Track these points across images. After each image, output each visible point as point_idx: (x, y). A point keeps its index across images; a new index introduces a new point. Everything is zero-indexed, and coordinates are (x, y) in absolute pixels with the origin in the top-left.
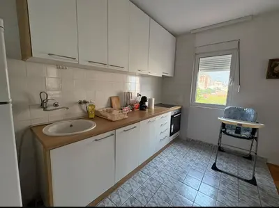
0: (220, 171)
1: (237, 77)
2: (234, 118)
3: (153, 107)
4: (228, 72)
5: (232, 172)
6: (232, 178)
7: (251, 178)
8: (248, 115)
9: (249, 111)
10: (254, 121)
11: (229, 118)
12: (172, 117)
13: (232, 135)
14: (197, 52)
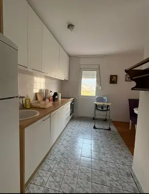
0: (97, 128)
1: (99, 82)
2: (100, 102)
3: (60, 99)
4: (96, 79)
5: (102, 128)
6: (102, 130)
7: (108, 128)
8: (105, 100)
9: (105, 98)
10: (107, 102)
11: (98, 102)
12: (71, 104)
13: (100, 110)
14: (81, 67)
